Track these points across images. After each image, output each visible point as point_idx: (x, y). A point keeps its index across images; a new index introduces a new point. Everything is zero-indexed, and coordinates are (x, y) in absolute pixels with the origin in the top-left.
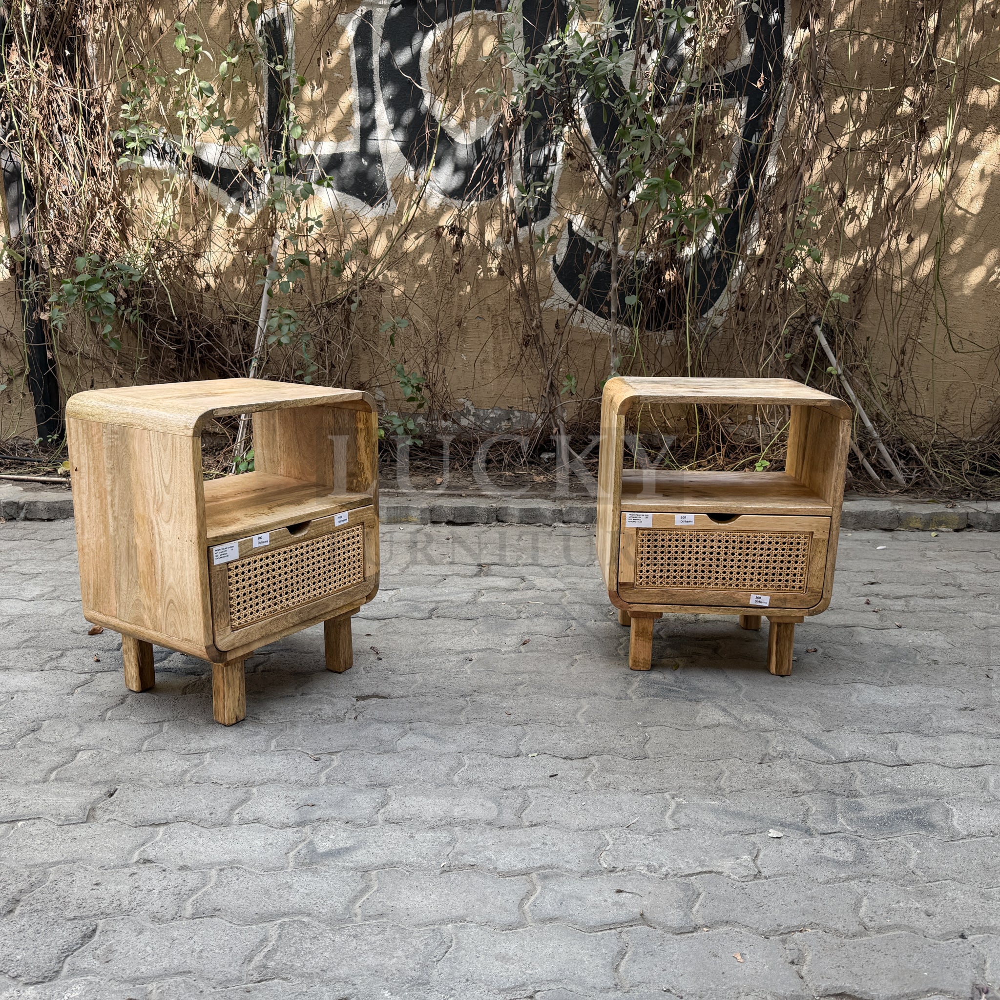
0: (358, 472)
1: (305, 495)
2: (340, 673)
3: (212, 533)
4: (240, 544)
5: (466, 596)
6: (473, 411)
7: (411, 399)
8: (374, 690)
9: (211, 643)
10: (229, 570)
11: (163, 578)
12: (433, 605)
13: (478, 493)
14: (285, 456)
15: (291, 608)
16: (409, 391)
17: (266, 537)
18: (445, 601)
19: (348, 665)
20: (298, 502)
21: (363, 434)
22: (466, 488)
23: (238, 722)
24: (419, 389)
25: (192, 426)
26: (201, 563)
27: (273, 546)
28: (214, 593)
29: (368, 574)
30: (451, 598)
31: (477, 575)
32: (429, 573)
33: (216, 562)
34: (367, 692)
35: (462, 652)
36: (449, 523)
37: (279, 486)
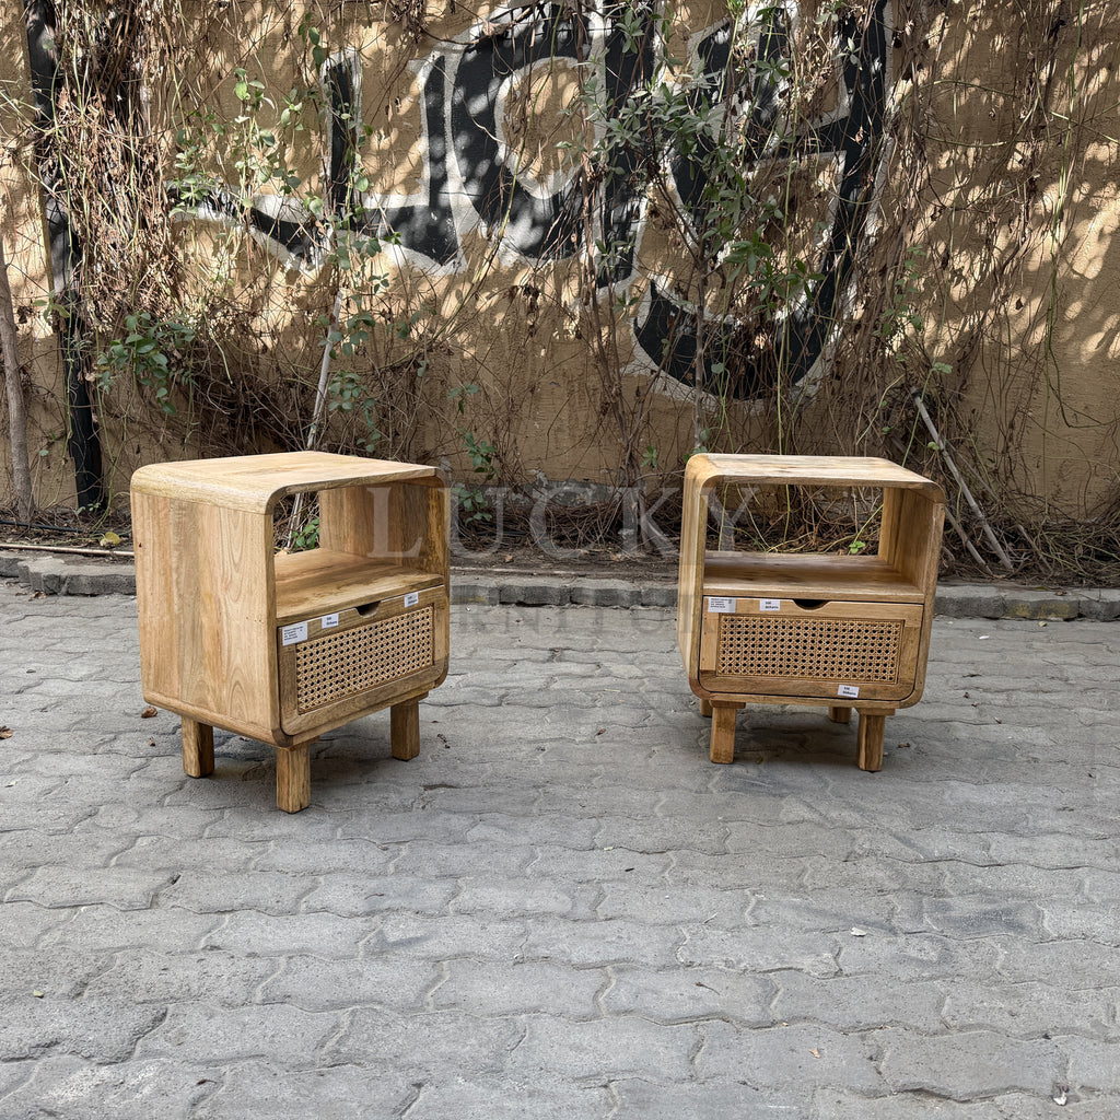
0: (428, 551)
1: (373, 574)
2: (407, 761)
3: (281, 613)
4: (309, 625)
5: (538, 683)
6: (545, 483)
7: (480, 470)
8: (443, 779)
9: (277, 726)
10: (298, 651)
11: (229, 659)
12: (503, 692)
13: (550, 572)
14: (352, 533)
15: (358, 692)
16: (479, 461)
17: (335, 617)
18: (515, 688)
19: (415, 754)
20: (367, 581)
21: (435, 511)
22: (538, 566)
23: (302, 810)
24: (489, 460)
25: (265, 503)
26: (270, 644)
27: (342, 627)
28: (282, 674)
29: (437, 658)
30: (523, 684)
31: (550, 660)
32: (498, 657)
33: (285, 643)
34: (436, 781)
35: (535, 741)
36: (520, 604)
37: (344, 564)
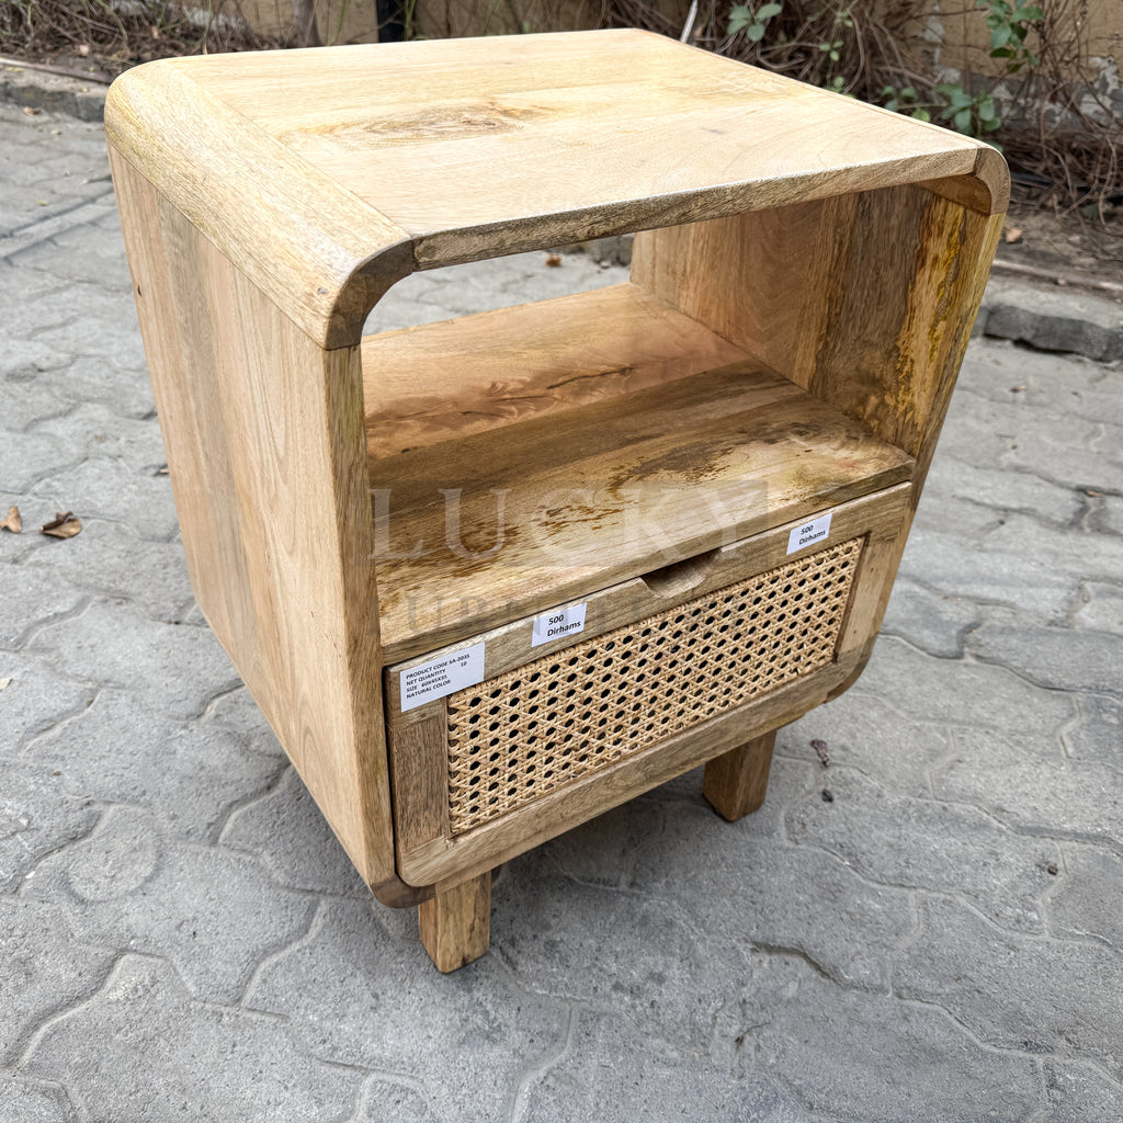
2: (727, 821)
3: (395, 627)
4: (490, 647)
5: (1048, 601)
6: (1113, 86)
7: (1000, 52)
9: (388, 874)
10: (452, 711)
12: (967, 614)
13: (1092, 281)
15: (626, 758)
16: (1003, 37)
17: (577, 612)
18: (997, 603)
19: (753, 806)
22: (1067, 261)
23: (465, 970)
24: (1022, 34)
27: (592, 631)
30: (1015, 596)
31: (1074, 524)
33: (407, 704)
35: (1036, 832)
36: (1021, 343)
